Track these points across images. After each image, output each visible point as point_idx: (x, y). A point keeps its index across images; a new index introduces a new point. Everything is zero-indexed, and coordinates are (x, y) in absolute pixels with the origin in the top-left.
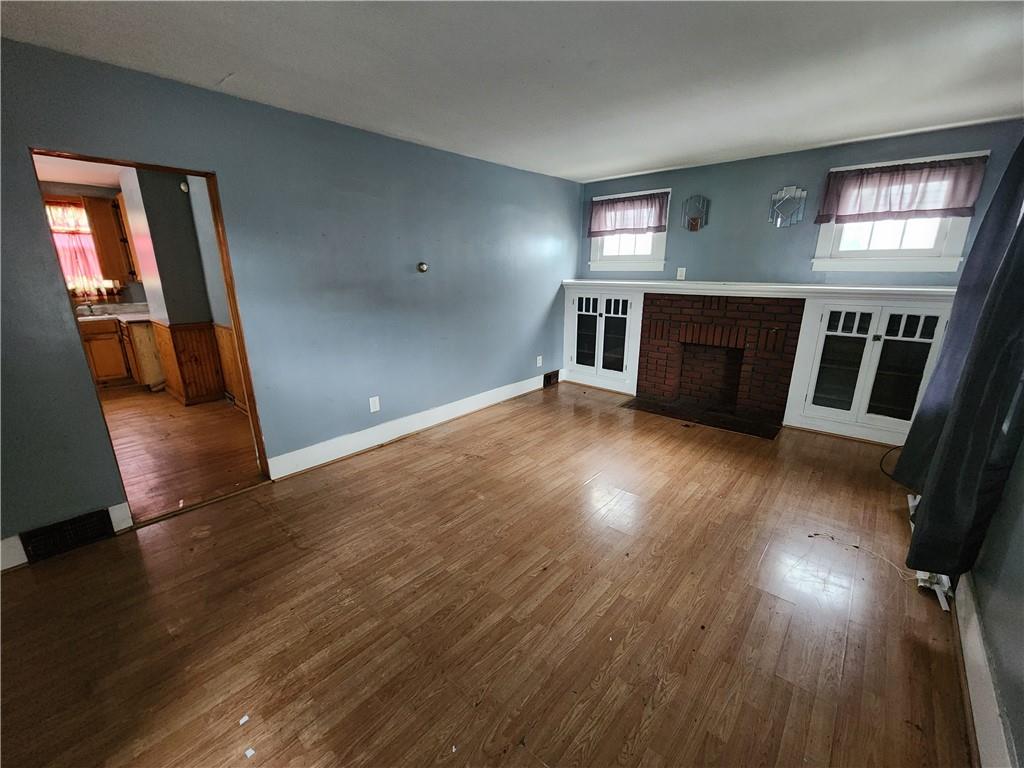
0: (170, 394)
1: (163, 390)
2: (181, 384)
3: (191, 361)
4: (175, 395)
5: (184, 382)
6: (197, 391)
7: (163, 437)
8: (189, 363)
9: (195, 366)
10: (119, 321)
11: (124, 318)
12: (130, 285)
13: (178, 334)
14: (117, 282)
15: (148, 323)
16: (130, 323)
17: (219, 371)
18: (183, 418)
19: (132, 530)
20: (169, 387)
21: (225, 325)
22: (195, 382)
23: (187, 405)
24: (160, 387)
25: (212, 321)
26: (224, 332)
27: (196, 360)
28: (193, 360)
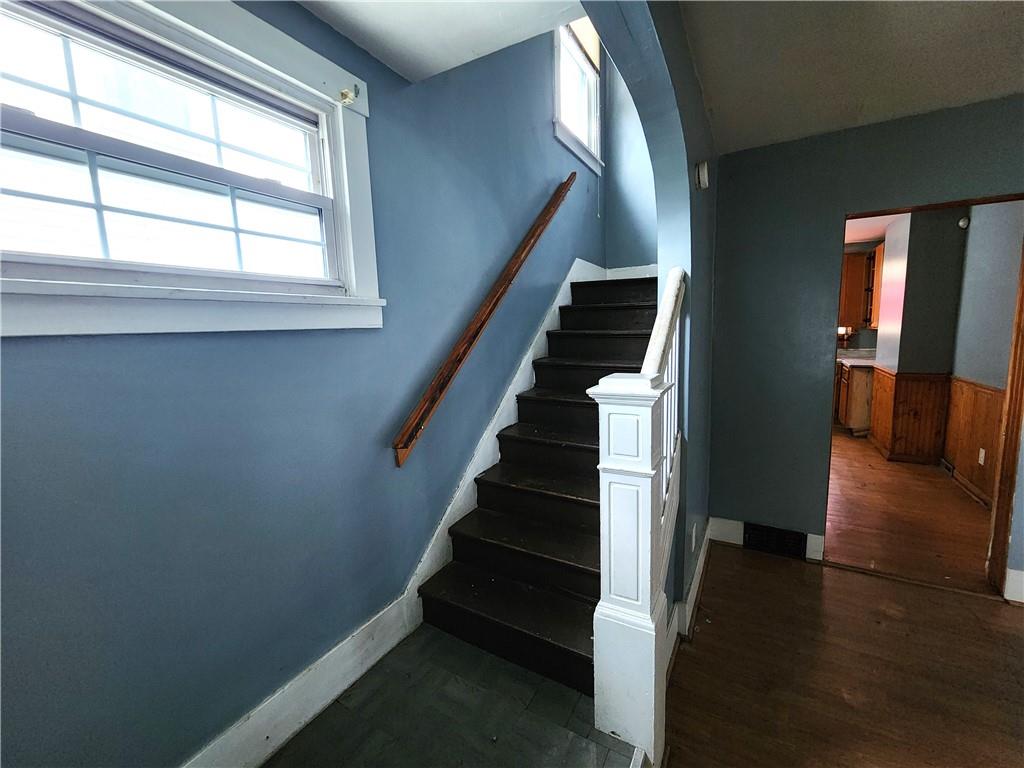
0: (871, 443)
1: (865, 437)
2: (890, 437)
3: (909, 414)
4: (878, 445)
5: (894, 435)
6: (906, 448)
7: (859, 486)
8: (906, 416)
9: (912, 420)
10: (843, 365)
11: (848, 362)
12: (860, 332)
13: (903, 383)
14: (850, 329)
15: (870, 369)
16: (853, 367)
17: (942, 432)
18: (881, 472)
19: (819, 563)
20: (872, 435)
21: (972, 381)
22: (906, 439)
23: (889, 460)
24: (862, 433)
25: (951, 373)
26: (965, 388)
27: (916, 414)
28: (912, 413)
